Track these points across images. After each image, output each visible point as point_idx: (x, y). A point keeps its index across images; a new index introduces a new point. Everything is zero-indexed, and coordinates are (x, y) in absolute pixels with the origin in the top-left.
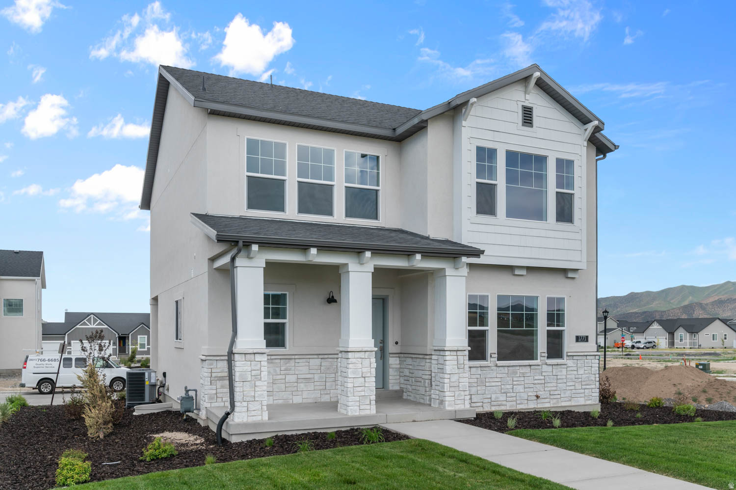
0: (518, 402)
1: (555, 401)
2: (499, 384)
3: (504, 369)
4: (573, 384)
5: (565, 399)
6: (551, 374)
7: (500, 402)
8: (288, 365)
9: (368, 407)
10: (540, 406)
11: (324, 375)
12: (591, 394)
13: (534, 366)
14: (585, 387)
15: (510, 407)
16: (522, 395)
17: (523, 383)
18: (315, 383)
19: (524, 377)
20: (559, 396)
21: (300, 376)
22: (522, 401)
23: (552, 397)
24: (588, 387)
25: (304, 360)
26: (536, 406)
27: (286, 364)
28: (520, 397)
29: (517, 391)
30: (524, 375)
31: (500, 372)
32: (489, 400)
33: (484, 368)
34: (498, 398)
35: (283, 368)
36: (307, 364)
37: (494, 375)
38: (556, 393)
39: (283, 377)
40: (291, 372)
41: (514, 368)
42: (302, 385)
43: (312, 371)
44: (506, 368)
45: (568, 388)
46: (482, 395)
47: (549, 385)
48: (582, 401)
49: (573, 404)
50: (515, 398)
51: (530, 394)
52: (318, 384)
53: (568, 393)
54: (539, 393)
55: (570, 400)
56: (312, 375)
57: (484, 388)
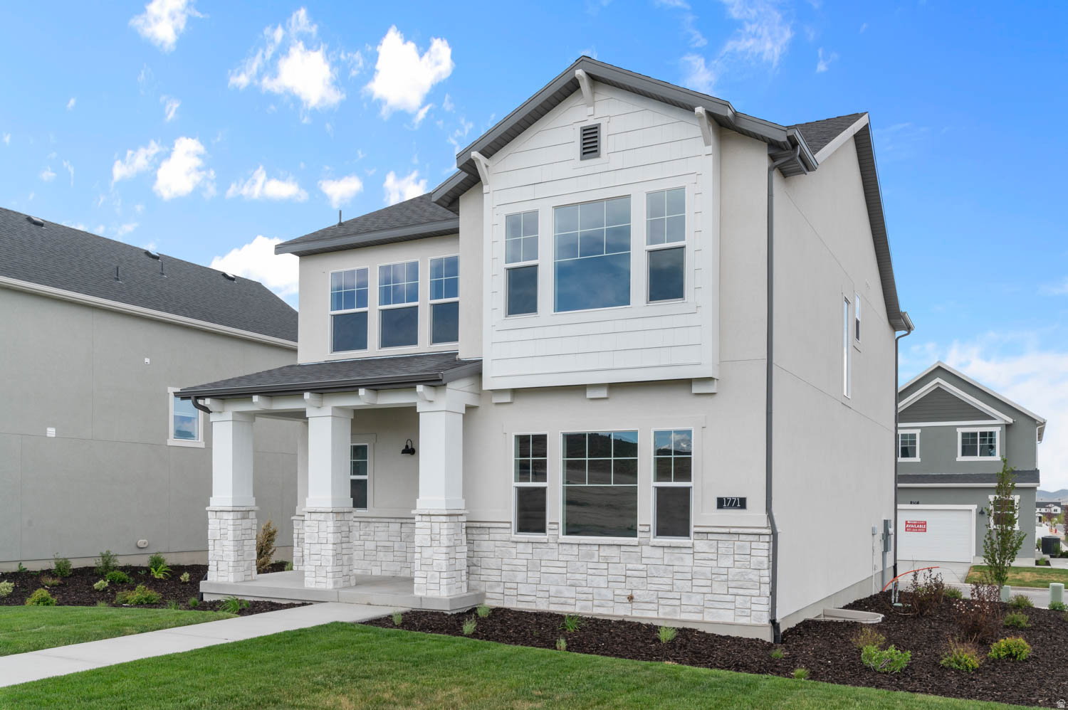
0: (596, 602)
1: (668, 609)
2: (564, 570)
3: (572, 548)
4: (709, 583)
5: (690, 608)
6: (659, 562)
7: (564, 599)
8: (367, 529)
9: (324, 580)
10: (636, 614)
11: (405, 543)
12: (748, 605)
13: (625, 547)
14: (735, 591)
15: (581, 609)
16: (604, 592)
17: (605, 572)
18: (395, 553)
19: (608, 563)
20: (677, 602)
21: (379, 544)
22: (603, 602)
23: (662, 602)
24: (741, 592)
25: (384, 524)
26: (629, 614)
27: (366, 528)
28: (600, 595)
29: (595, 586)
30: (607, 559)
31: (565, 552)
32: (546, 594)
33: (537, 544)
34: (561, 593)
35: (362, 533)
36: (386, 529)
37: (555, 556)
38: (670, 595)
39: (362, 543)
40: (370, 538)
41: (589, 548)
42: (381, 554)
43: (391, 539)
44: (575, 548)
45: (695, 589)
46: (535, 586)
47: (656, 580)
48: (728, 617)
49: (707, 619)
50: (590, 597)
51: (617, 592)
52: (398, 554)
53: (697, 599)
54: (636, 593)
55: (702, 612)
56: (392, 543)
57: (538, 575)
